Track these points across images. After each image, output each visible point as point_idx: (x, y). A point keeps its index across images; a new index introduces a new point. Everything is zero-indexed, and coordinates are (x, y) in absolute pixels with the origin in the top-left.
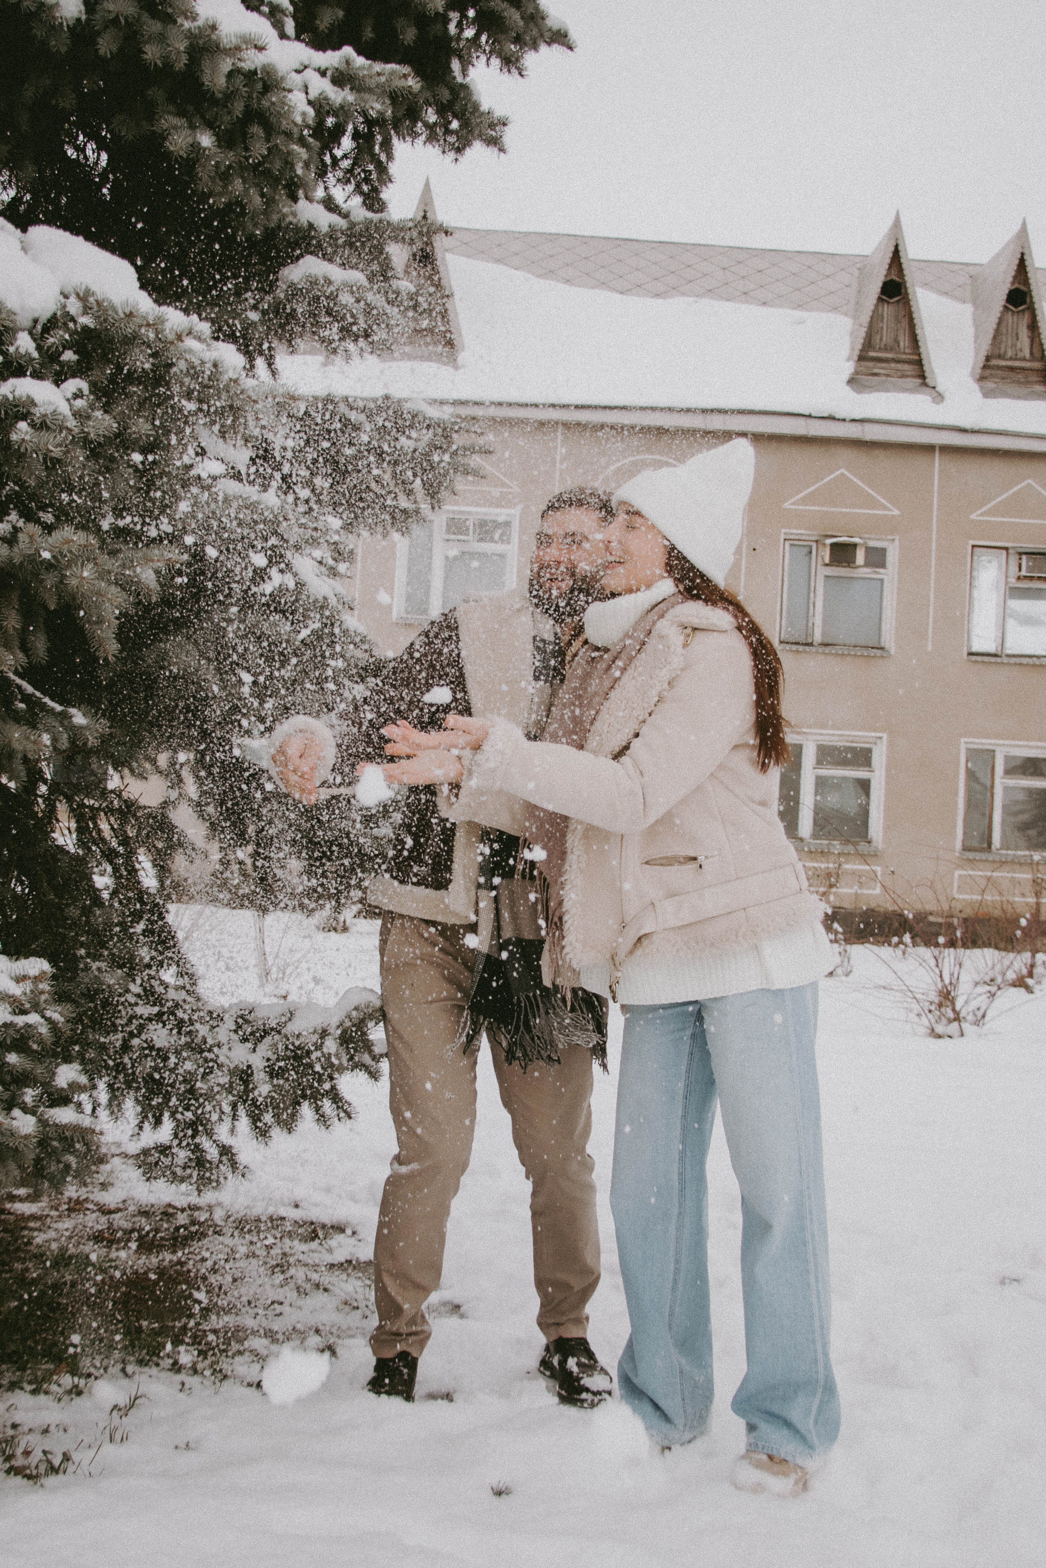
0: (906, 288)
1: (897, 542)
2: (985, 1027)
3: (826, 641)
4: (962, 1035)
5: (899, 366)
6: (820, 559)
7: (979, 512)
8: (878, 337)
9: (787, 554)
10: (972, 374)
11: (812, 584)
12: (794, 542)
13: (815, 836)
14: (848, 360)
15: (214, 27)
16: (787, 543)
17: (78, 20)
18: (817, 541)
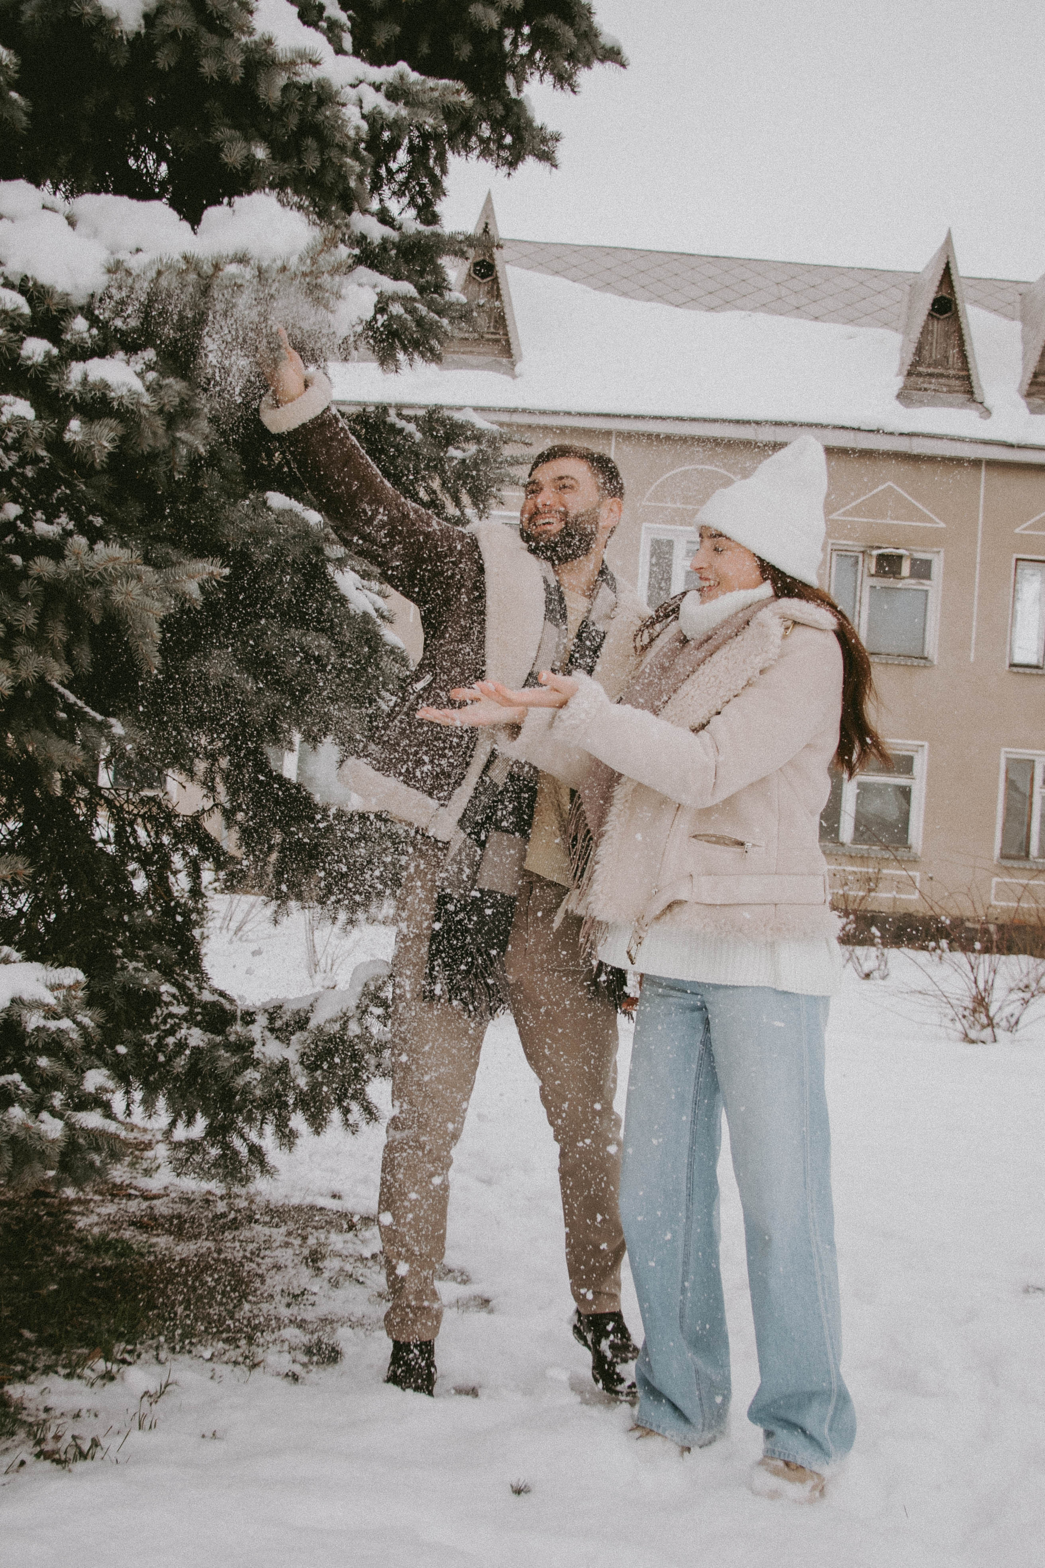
0: (956, 305)
1: (942, 554)
2: (1018, 1035)
4: (995, 1041)
5: (948, 381)
6: (866, 570)
7: (1024, 526)
8: (928, 352)
9: (834, 565)
10: (1019, 391)
11: (858, 593)
12: (842, 554)
13: (855, 841)
14: (897, 375)
15: (269, 42)
16: (834, 554)
17: (138, 34)
18: (863, 552)
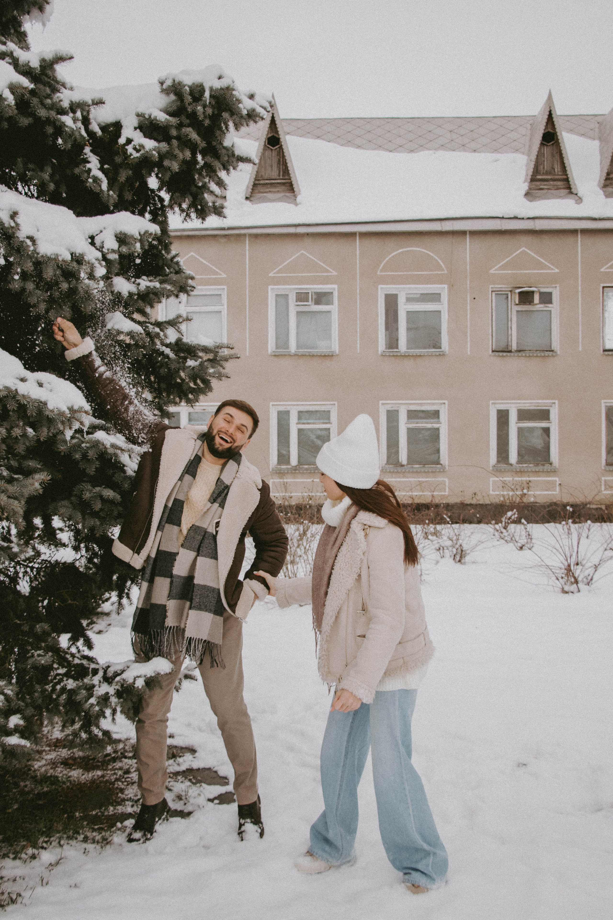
0: (557, 136)
1: (558, 288)
2: (593, 586)
3: (519, 349)
4: (579, 591)
5: (555, 183)
6: (513, 302)
7: (606, 267)
8: (542, 167)
9: (494, 301)
10: (599, 185)
11: (510, 317)
12: (498, 293)
13: (519, 462)
14: (524, 182)
16: (494, 294)
18: (511, 291)
